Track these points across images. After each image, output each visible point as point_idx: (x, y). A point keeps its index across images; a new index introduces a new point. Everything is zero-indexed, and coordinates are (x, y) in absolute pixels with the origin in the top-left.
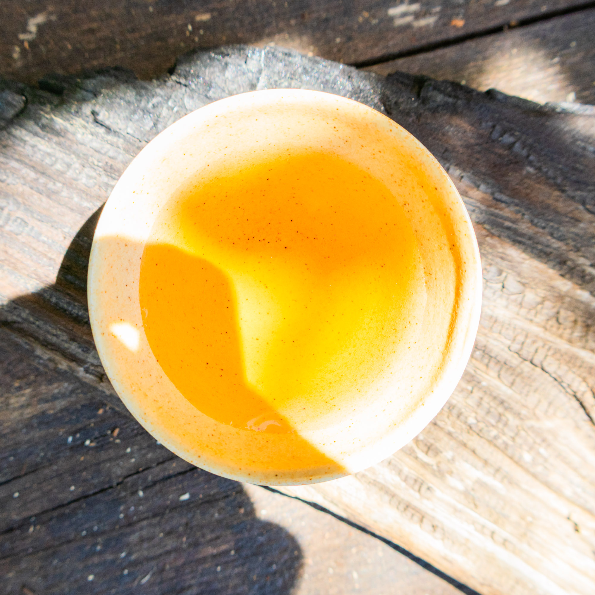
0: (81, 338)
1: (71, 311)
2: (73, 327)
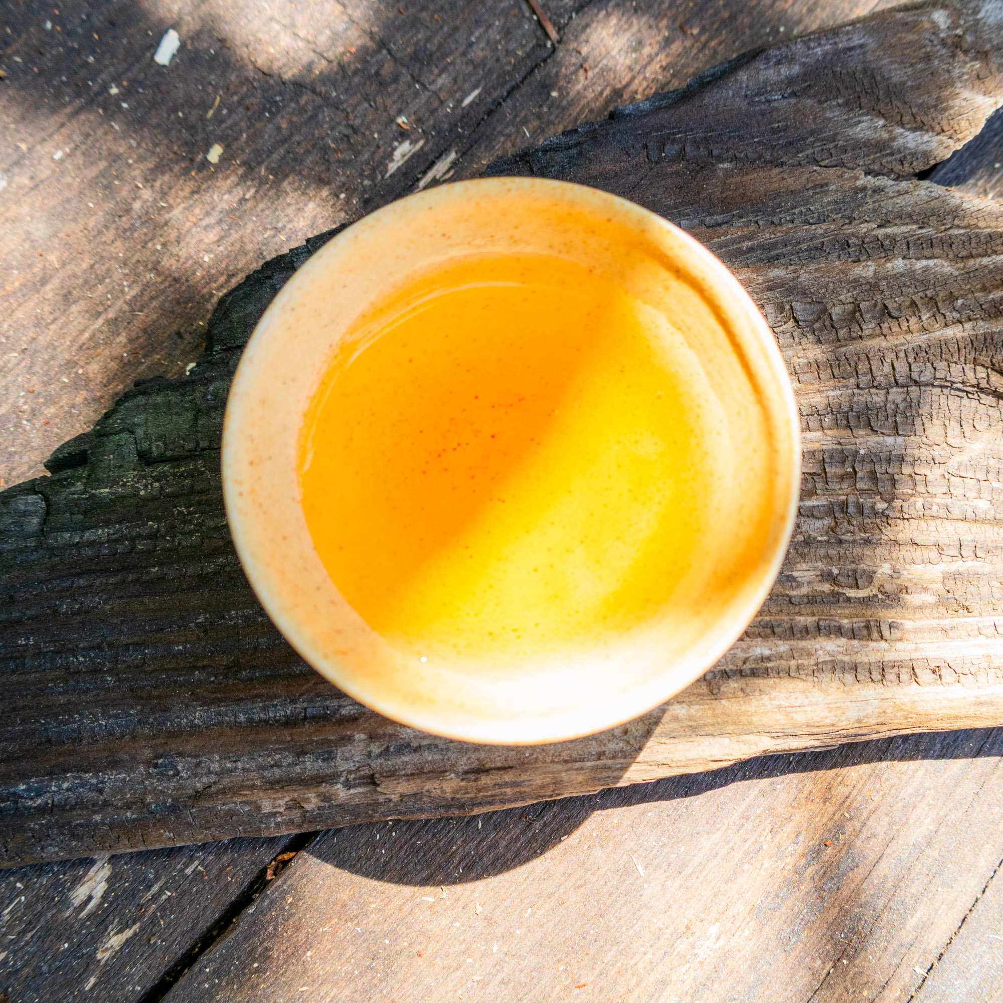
0: (311, 742)
1: (275, 716)
2: (291, 735)
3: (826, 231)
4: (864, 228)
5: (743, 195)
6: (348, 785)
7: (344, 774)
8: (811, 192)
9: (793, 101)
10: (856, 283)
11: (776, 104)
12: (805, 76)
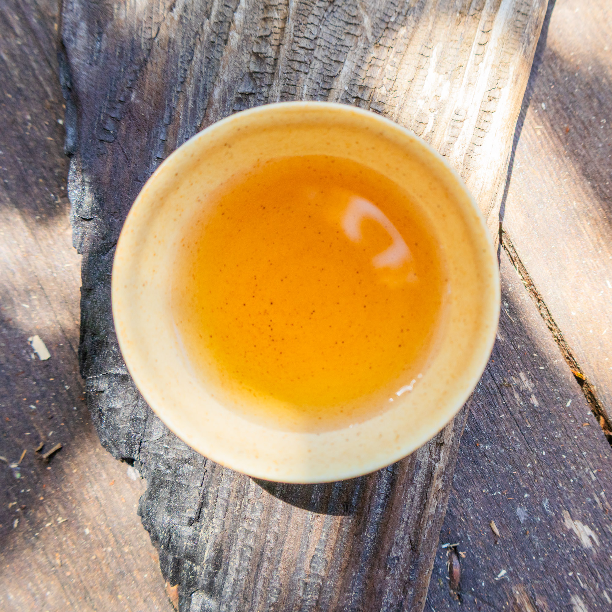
0: (408, 473)
1: (385, 490)
2: (400, 484)
3: (200, 52)
4: (207, 28)
5: (158, 93)
6: (437, 460)
7: (431, 460)
8: (171, 50)
9: (104, 36)
10: (240, 48)
11: (103, 48)
12: (89, 21)
